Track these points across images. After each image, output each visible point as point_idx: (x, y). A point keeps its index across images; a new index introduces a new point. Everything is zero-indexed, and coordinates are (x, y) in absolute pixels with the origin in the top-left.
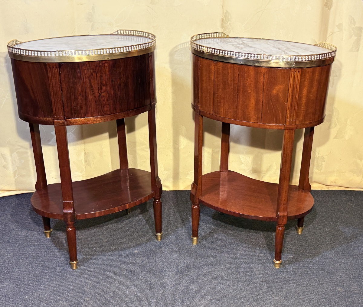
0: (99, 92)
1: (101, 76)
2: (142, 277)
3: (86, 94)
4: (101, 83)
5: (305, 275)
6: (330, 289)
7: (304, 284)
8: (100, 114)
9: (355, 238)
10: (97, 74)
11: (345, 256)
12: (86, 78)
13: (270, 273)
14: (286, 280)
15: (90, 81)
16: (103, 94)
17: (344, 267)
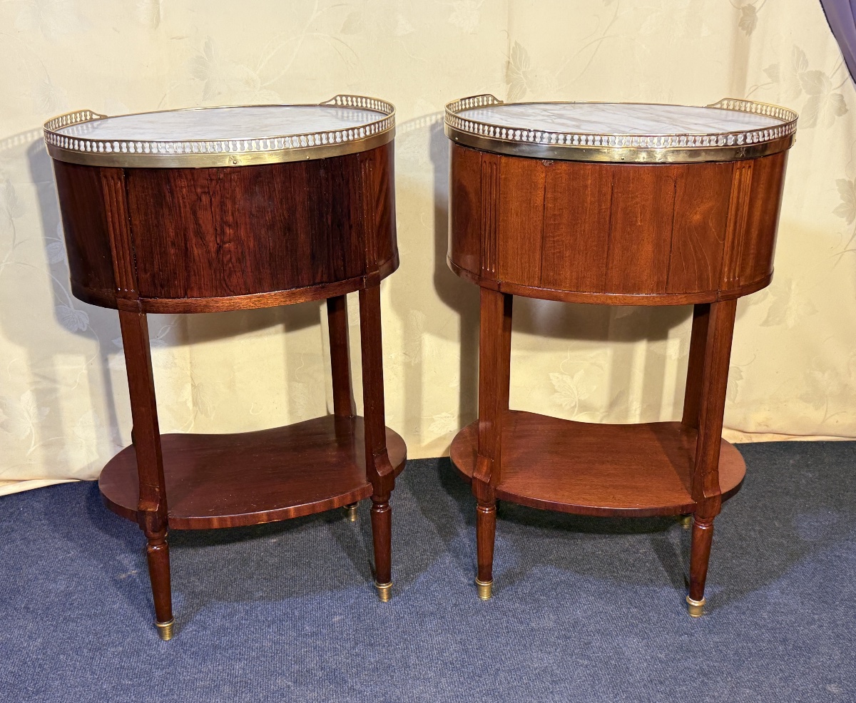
0: (218, 242)
1: (222, 204)
2: (361, 683)
3: (186, 244)
4: (222, 219)
5: (747, 659)
6: (812, 690)
7: (748, 681)
8: (219, 291)
9: (838, 556)
10: (213, 200)
11: (826, 602)
12: (185, 206)
13: (662, 656)
14: (705, 675)
15: (194, 213)
16: (227, 245)
17: (830, 632)
